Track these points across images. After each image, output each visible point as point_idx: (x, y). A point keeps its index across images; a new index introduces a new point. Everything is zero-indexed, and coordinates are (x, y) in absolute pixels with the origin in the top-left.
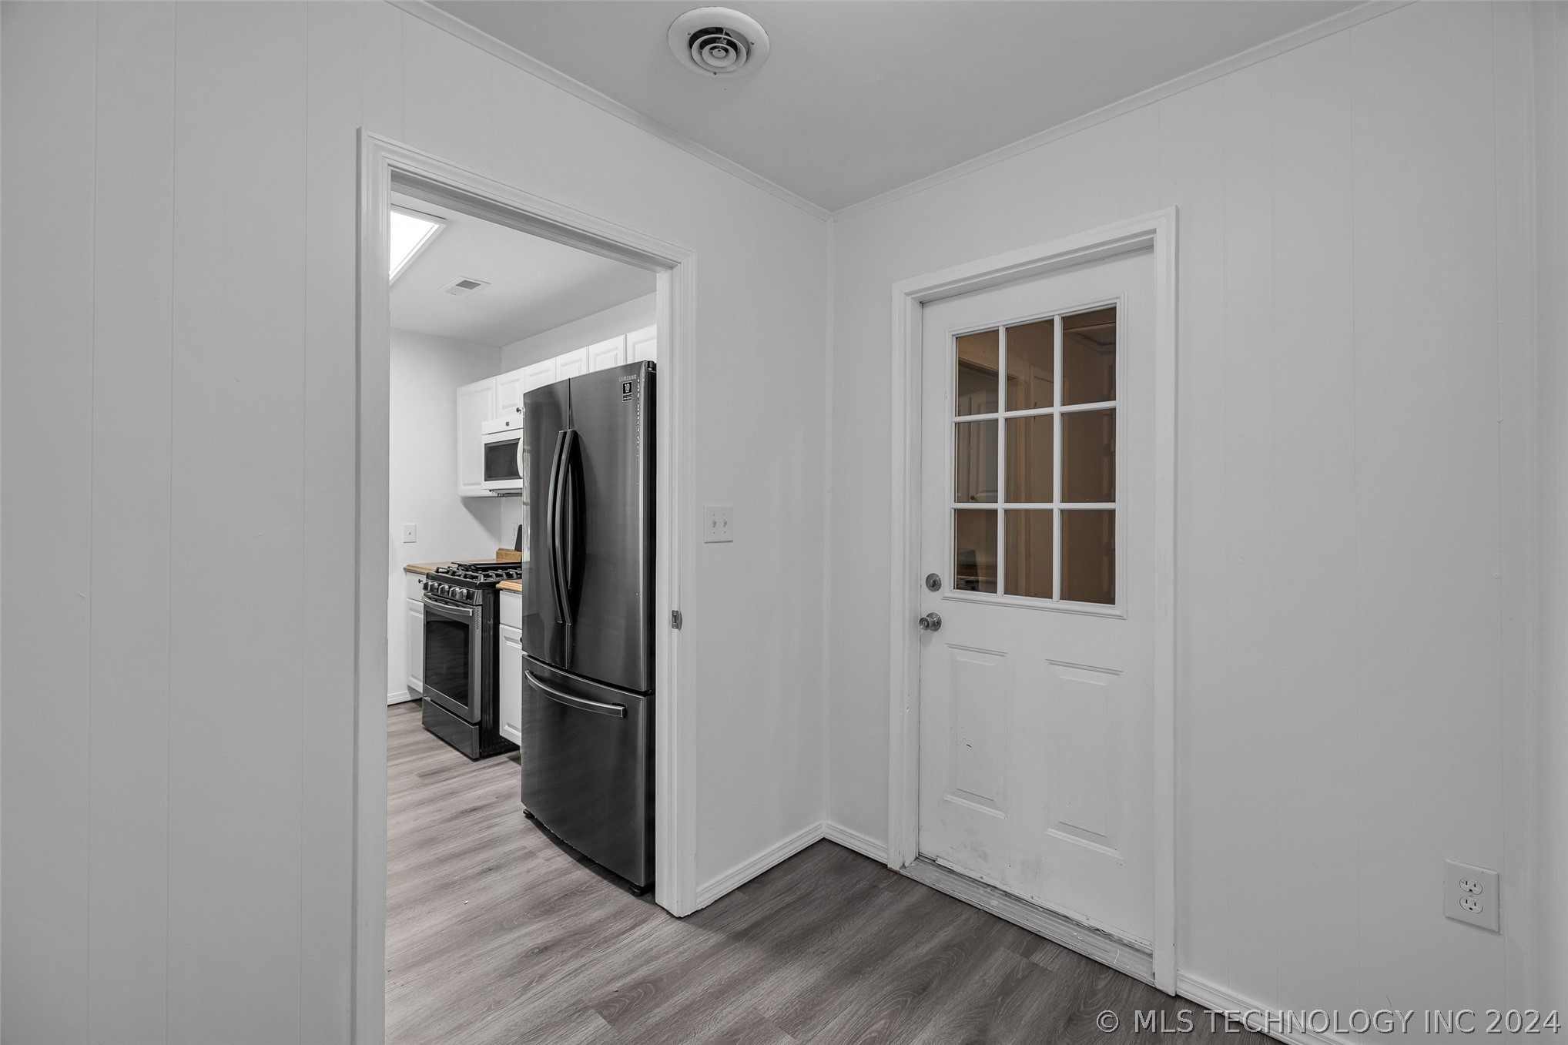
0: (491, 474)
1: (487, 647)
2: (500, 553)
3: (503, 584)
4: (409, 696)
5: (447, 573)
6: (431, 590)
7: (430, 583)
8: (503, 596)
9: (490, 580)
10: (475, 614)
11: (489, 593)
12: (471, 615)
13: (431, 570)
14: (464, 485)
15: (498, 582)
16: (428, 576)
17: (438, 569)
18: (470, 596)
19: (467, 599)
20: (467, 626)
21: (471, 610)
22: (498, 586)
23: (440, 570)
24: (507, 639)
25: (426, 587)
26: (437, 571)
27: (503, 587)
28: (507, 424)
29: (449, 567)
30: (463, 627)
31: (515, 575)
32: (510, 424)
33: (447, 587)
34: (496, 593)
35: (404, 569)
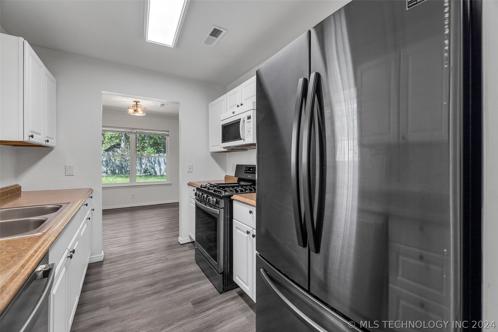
0: (224, 140)
1: (226, 231)
2: (227, 177)
3: (235, 197)
4: (190, 240)
5: (205, 187)
6: (198, 197)
7: (198, 193)
8: (235, 204)
9: (227, 194)
10: (220, 213)
11: (227, 201)
12: (218, 213)
13: (198, 185)
14: (212, 146)
15: (232, 195)
16: (198, 189)
17: (202, 185)
18: (217, 202)
19: (216, 204)
20: (217, 219)
21: (218, 211)
22: (232, 198)
23: (202, 186)
24: (237, 228)
25: (196, 194)
26: (201, 187)
27: (235, 199)
28: (233, 113)
29: (206, 185)
30: (214, 219)
31: (239, 191)
32: (235, 112)
33: (206, 196)
34: (231, 202)
35: (188, 184)
